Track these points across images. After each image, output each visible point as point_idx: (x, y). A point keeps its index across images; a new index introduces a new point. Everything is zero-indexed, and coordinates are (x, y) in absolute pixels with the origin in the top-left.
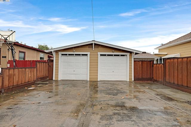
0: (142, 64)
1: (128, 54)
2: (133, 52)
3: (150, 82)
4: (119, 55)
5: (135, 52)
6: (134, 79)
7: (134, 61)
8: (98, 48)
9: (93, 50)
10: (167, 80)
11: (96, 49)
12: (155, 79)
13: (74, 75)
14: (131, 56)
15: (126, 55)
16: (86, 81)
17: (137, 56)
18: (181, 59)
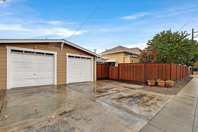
0: (101, 66)
1: (92, 58)
2: (96, 56)
3: (107, 80)
4: (85, 58)
5: (98, 56)
6: (97, 79)
7: (97, 64)
8: (66, 48)
9: (61, 50)
10: (120, 78)
11: (64, 49)
12: (111, 78)
13: (35, 79)
14: (94, 59)
15: (91, 59)
16: (53, 86)
17: (99, 60)
18: (135, 64)
